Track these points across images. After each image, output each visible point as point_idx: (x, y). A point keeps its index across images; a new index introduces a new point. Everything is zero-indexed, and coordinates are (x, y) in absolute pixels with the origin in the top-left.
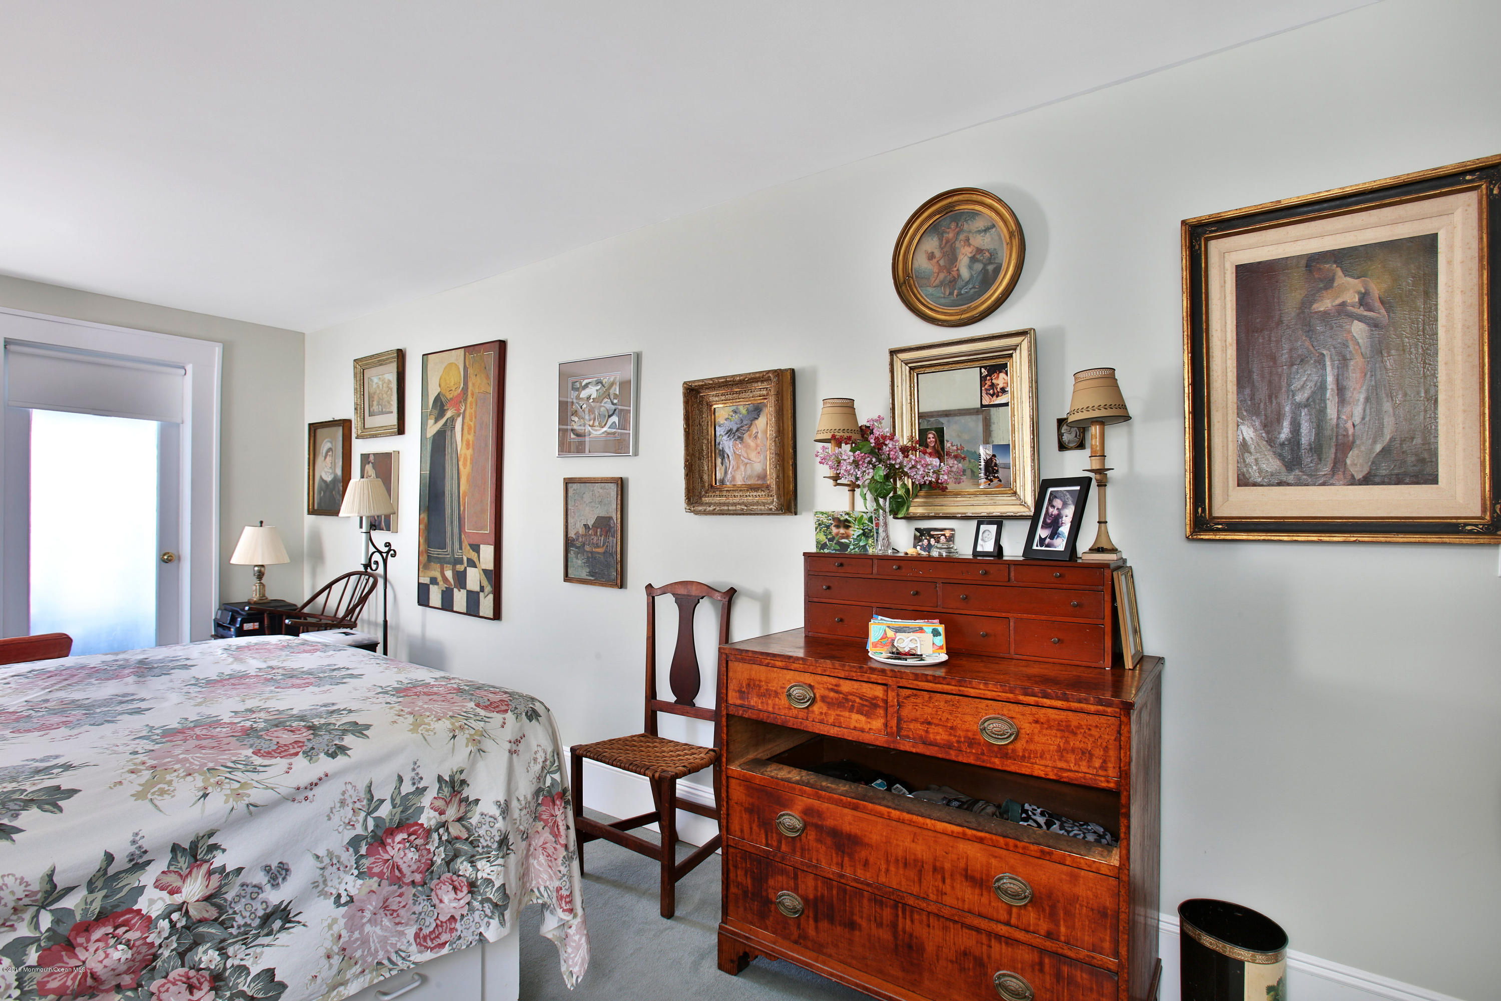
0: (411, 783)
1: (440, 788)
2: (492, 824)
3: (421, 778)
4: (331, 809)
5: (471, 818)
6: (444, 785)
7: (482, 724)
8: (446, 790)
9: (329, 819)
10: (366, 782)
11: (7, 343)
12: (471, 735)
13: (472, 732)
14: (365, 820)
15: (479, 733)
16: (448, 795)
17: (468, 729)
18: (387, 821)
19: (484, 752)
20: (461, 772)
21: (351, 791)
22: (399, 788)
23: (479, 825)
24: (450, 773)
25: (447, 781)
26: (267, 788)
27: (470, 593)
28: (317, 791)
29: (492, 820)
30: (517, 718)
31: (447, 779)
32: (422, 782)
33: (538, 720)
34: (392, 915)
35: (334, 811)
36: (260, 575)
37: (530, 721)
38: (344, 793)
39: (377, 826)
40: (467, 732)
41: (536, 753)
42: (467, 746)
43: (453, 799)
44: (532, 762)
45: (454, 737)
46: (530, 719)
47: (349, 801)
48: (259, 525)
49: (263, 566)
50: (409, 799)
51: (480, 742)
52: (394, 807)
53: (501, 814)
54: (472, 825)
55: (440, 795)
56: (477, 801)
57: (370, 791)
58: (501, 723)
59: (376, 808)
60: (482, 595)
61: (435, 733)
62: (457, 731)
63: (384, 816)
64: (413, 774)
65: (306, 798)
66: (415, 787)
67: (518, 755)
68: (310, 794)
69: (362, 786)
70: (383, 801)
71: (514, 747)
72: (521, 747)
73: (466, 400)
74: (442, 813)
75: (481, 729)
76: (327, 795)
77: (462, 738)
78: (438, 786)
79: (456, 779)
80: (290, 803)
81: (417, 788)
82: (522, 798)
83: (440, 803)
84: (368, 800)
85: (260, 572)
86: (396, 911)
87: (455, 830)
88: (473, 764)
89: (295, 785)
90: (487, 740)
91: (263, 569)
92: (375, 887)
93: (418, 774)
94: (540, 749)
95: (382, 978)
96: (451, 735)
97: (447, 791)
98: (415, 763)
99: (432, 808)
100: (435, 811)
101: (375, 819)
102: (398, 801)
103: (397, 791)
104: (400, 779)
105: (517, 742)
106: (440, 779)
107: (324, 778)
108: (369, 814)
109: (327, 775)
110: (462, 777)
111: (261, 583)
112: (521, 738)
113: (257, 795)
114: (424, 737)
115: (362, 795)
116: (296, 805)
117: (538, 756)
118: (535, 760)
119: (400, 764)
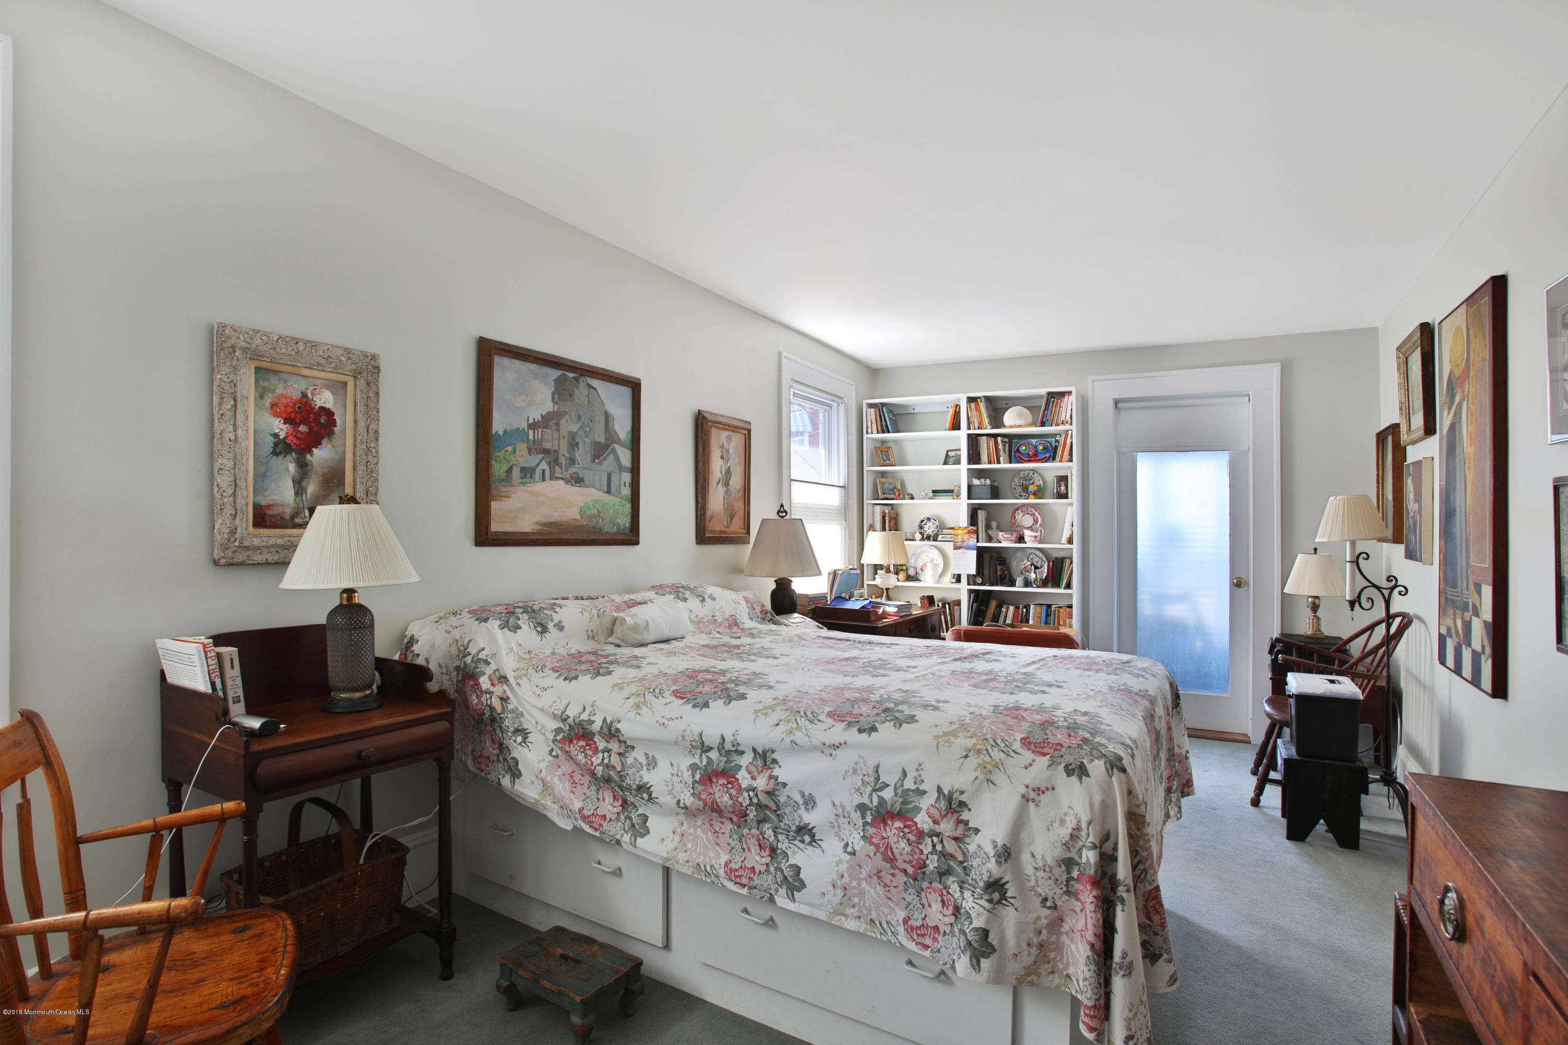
0: (913, 780)
1: (938, 799)
2: (984, 862)
3: (923, 781)
4: (846, 771)
5: (968, 844)
6: (942, 797)
7: (1002, 755)
8: (943, 802)
9: (844, 779)
10: (875, 763)
11: (1116, 402)
12: (984, 762)
13: (988, 759)
14: (871, 795)
15: (993, 763)
16: (944, 808)
17: (985, 755)
18: (889, 805)
19: (994, 784)
20: (962, 793)
21: (862, 765)
22: (903, 781)
23: (975, 855)
24: (950, 788)
25: (945, 795)
26: (807, 735)
27: (1474, 653)
28: (838, 752)
29: (985, 857)
30: (1050, 766)
31: (946, 793)
32: (923, 785)
33: (1080, 779)
34: (884, 887)
35: (848, 774)
36: (1315, 608)
37: (1068, 776)
38: (856, 763)
39: (879, 803)
40: (982, 757)
41: (1065, 814)
42: (975, 770)
43: (949, 815)
44: (1058, 822)
45: (966, 756)
46: (1069, 772)
47: (859, 771)
48: (1313, 552)
49: (1317, 597)
50: (909, 795)
51: (990, 772)
52: (896, 795)
53: (994, 856)
54: (968, 852)
55: (937, 805)
56: (977, 831)
57: (877, 772)
58: (1027, 763)
59: (881, 789)
60: (1483, 656)
61: (950, 746)
62: (972, 752)
63: (887, 799)
64: (916, 774)
65: (831, 755)
66: (916, 786)
67: (1037, 805)
68: (834, 753)
69: (871, 764)
70: (888, 785)
71: (1032, 795)
72: (1044, 799)
73: (1468, 376)
74: (935, 822)
75: (998, 760)
76: (845, 758)
77: (973, 761)
78: (936, 795)
79: (954, 797)
80: (819, 753)
81: (918, 788)
82: (1038, 856)
83: (934, 812)
84: (875, 778)
85: (1314, 603)
86: (889, 887)
87: (951, 847)
88: (978, 791)
89: (823, 741)
90: (1002, 774)
91: (1317, 601)
92: (872, 854)
93: (920, 775)
94: (1071, 811)
95: (873, 935)
96: (964, 754)
97: (943, 804)
98: (920, 765)
99: (927, 813)
100: (930, 817)
101: (879, 797)
102: (900, 791)
103: (900, 783)
104: (905, 774)
105: (1038, 791)
106: (939, 789)
107: (844, 745)
108: (874, 790)
109: (845, 743)
110: (962, 798)
111: (1316, 616)
112: (1047, 789)
113: (799, 737)
114: (937, 746)
115: (871, 772)
116: (823, 756)
117: (1068, 819)
118: (1063, 822)
119: (907, 760)
